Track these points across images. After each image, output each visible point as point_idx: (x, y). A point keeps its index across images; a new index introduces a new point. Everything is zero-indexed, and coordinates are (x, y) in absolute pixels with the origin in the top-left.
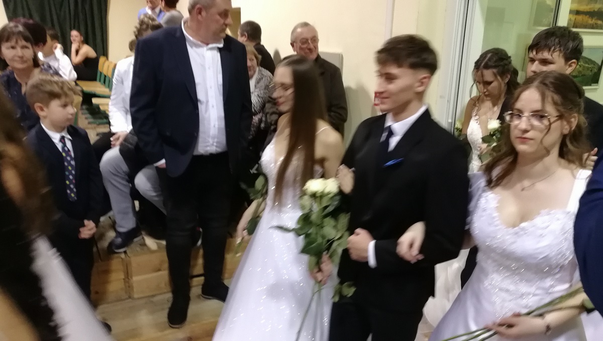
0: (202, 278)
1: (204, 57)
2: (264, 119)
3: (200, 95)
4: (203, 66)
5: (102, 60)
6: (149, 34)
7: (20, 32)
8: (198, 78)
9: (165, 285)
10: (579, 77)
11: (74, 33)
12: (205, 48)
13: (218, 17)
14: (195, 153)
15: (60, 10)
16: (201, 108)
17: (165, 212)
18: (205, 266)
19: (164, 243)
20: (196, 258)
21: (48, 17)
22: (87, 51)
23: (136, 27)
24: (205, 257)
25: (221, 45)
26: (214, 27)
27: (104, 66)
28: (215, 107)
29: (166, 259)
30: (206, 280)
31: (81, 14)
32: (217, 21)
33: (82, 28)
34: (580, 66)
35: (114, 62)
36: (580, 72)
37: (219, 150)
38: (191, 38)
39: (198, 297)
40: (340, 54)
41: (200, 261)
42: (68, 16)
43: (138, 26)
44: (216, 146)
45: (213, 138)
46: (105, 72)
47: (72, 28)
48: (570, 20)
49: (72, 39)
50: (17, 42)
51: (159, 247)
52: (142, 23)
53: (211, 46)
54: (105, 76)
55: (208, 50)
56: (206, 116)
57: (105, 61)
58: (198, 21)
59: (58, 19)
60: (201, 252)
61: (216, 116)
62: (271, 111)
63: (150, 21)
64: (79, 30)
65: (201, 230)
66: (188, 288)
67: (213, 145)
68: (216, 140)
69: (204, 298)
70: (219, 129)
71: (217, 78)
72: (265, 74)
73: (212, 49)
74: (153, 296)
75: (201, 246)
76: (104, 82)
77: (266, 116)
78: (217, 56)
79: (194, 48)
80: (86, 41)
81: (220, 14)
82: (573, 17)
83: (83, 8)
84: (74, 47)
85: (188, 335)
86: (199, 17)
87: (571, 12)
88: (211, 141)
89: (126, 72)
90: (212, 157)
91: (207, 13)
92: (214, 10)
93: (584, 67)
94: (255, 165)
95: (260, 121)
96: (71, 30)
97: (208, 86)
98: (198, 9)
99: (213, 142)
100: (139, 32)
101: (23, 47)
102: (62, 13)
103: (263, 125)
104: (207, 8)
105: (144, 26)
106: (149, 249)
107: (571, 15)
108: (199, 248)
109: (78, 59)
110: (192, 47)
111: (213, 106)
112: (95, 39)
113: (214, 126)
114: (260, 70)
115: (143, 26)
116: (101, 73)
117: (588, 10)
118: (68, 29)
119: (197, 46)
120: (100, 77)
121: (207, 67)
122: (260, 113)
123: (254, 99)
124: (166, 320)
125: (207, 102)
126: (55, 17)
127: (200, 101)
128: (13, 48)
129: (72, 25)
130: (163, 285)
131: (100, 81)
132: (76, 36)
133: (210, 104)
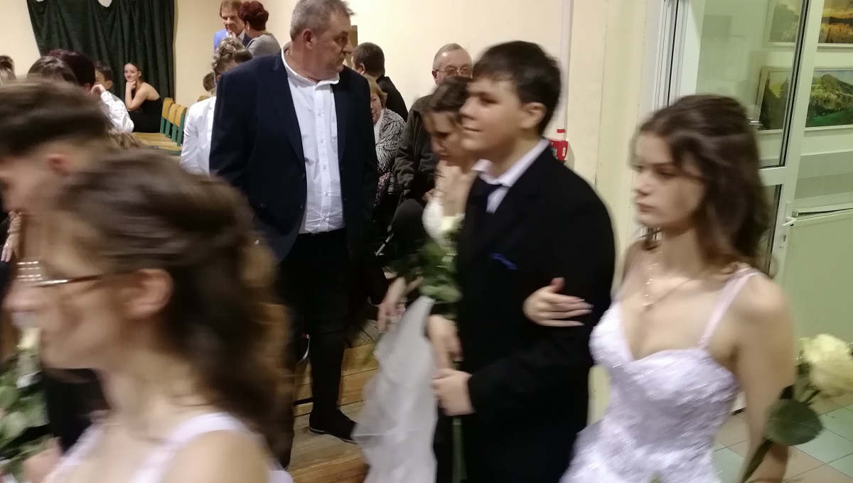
0: (311, 404)
1: (312, 98)
2: (392, 180)
3: (308, 153)
4: (312, 112)
5: (167, 102)
6: (233, 66)
8: (304, 130)
10: (837, 111)
11: (129, 67)
12: (314, 87)
13: (334, 43)
14: (301, 232)
15: (110, 36)
16: (310, 169)
21: (94, 45)
22: (147, 91)
23: (215, 58)
24: (315, 374)
25: (336, 82)
26: (328, 57)
27: (170, 112)
28: (327, 168)
30: (315, 406)
31: (137, 41)
32: (333, 49)
33: (140, 60)
34: (839, 96)
35: (184, 105)
36: (838, 105)
37: (333, 227)
42: (120, 43)
43: (218, 56)
44: (329, 223)
45: (326, 211)
46: (171, 120)
47: (127, 61)
48: (822, 31)
49: (126, 75)
52: (223, 51)
53: (321, 83)
54: (172, 125)
55: (317, 89)
56: (316, 181)
57: (171, 104)
58: (306, 49)
59: (107, 48)
60: (309, 368)
61: (330, 181)
62: (403, 168)
63: (235, 49)
64: (135, 63)
65: (308, 336)
67: (324, 220)
68: (329, 214)
69: (313, 431)
70: (334, 198)
71: (331, 128)
72: (394, 119)
73: (322, 88)
75: (309, 360)
76: (171, 134)
77: (395, 176)
78: (330, 96)
79: (299, 87)
80: (145, 78)
81: (336, 39)
82: (827, 27)
83: (141, 32)
84: (129, 86)
86: (308, 44)
87: (824, 20)
88: (322, 216)
89: (203, 119)
91: (318, 38)
92: (328, 34)
93: (844, 97)
94: (382, 245)
95: (387, 183)
96: (125, 64)
97: (318, 138)
98: (306, 33)
99: (326, 217)
100: (219, 65)
102: (113, 42)
103: (391, 189)
104: (318, 31)
105: (226, 56)
107: (824, 25)
108: (305, 363)
109: (135, 103)
110: (296, 86)
111: (325, 168)
112: (157, 75)
113: (327, 195)
114: (386, 114)
115: (224, 56)
116: (166, 121)
117: (848, 17)
118: (121, 62)
119: (303, 84)
120: (165, 127)
121: (317, 112)
122: (386, 172)
123: (380, 153)
125: (318, 161)
126: (103, 45)
127: (307, 160)
129: (127, 57)
131: (164, 132)
132: (132, 72)
133: (321, 163)
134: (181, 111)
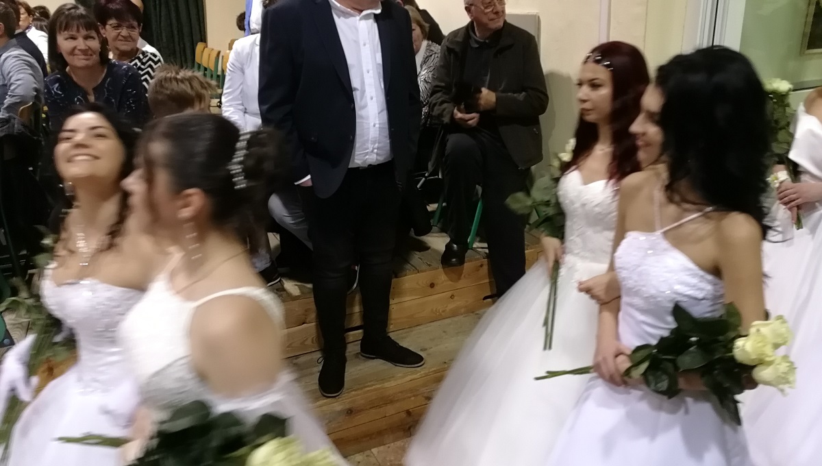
1: (357, 29)
4: (357, 42)
5: (199, 46)
7: (81, 16)
8: (351, 59)
9: (312, 342)
12: (358, 18)
14: (351, 165)
16: (357, 99)
17: (310, 245)
18: (365, 315)
19: (310, 286)
20: (352, 305)
24: (365, 303)
25: (378, 11)
28: (374, 98)
29: (313, 306)
30: (365, 333)
37: (381, 159)
38: (339, 5)
39: (357, 355)
40: (535, 16)
41: (357, 309)
44: (377, 154)
45: (374, 143)
46: (204, 63)
50: (78, 31)
51: (302, 292)
53: (365, 13)
55: (361, 19)
56: (364, 113)
57: (204, 48)
61: (377, 112)
65: (357, 268)
66: (343, 345)
67: (372, 152)
68: (377, 145)
69: (364, 356)
70: (381, 129)
71: (375, 57)
72: (435, 50)
73: (367, 17)
74: (297, 357)
78: (374, 27)
79: (343, 18)
85: (348, 407)
88: (370, 147)
89: (250, 55)
90: (372, 169)
94: (421, 179)
97: (365, 70)
99: (374, 149)
101: (86, 38)
106: (289, 295)
110: (339, 17)
111: (372, 98)
113: (374, 126)
114: (428, 44)
119: (346, 15)
121: (362, 43)
123: (422, 86)
124: (317, 387)
125: (365, 91)
128: (73, 38)
130: (309, 342)
133: (368, 94)
134: (214, 55)
